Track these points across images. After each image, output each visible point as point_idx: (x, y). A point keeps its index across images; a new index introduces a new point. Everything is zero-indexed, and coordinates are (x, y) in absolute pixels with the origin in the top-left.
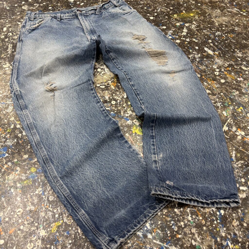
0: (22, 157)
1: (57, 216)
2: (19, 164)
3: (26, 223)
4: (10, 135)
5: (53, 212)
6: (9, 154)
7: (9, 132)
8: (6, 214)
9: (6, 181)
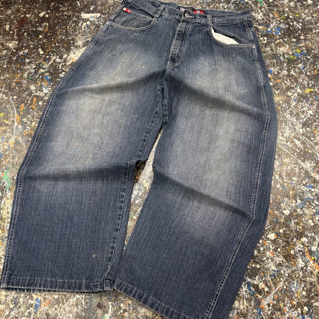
0: (291, 39)
1: (310, 85)
2: (289, 43)
3: (289, 80)
4: (284, 21)
5: (308, 82)
6: (282, 34)
7: (283, 18)
8: (275, 70)
9: (278, 51)
